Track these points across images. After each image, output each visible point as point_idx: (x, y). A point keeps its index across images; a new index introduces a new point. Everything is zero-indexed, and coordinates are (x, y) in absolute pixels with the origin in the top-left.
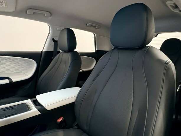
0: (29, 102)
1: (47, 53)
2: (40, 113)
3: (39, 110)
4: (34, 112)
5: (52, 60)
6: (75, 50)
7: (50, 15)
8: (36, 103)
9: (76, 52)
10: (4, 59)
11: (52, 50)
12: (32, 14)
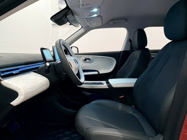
0: (104, 82)
1: (124, 52)
2: (108, 88)
3: (108, 86)
4: (105, 86)
5: (128, 58)
6: (146, 47)
7: (126, 21)
8: (108, 83)
9: (147, 49)
10: (96, 58)
11: (129, 49)
12: (113, 23)
